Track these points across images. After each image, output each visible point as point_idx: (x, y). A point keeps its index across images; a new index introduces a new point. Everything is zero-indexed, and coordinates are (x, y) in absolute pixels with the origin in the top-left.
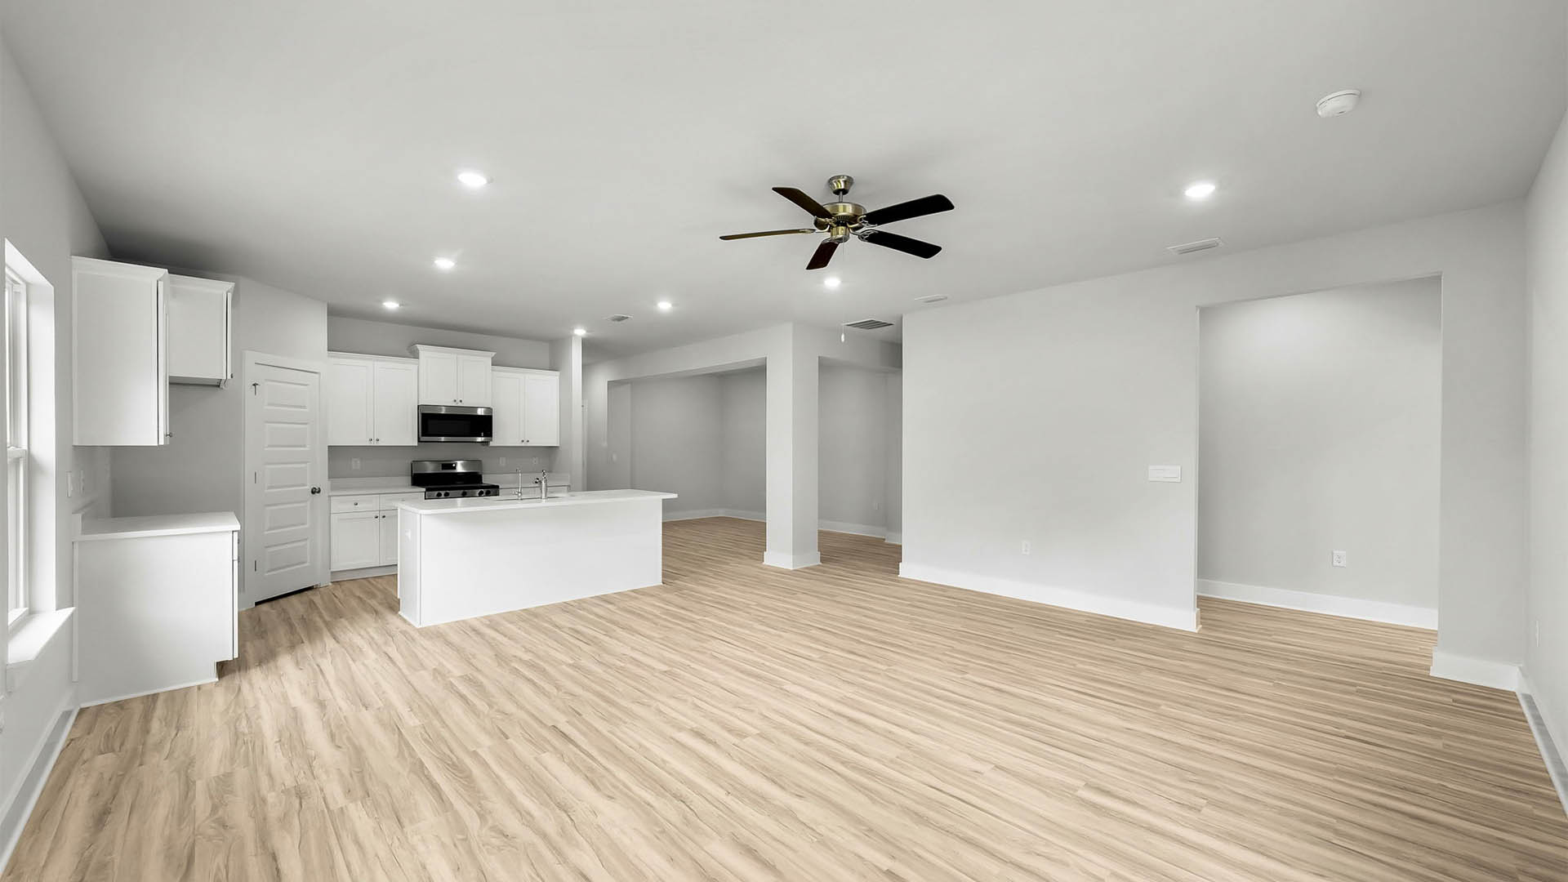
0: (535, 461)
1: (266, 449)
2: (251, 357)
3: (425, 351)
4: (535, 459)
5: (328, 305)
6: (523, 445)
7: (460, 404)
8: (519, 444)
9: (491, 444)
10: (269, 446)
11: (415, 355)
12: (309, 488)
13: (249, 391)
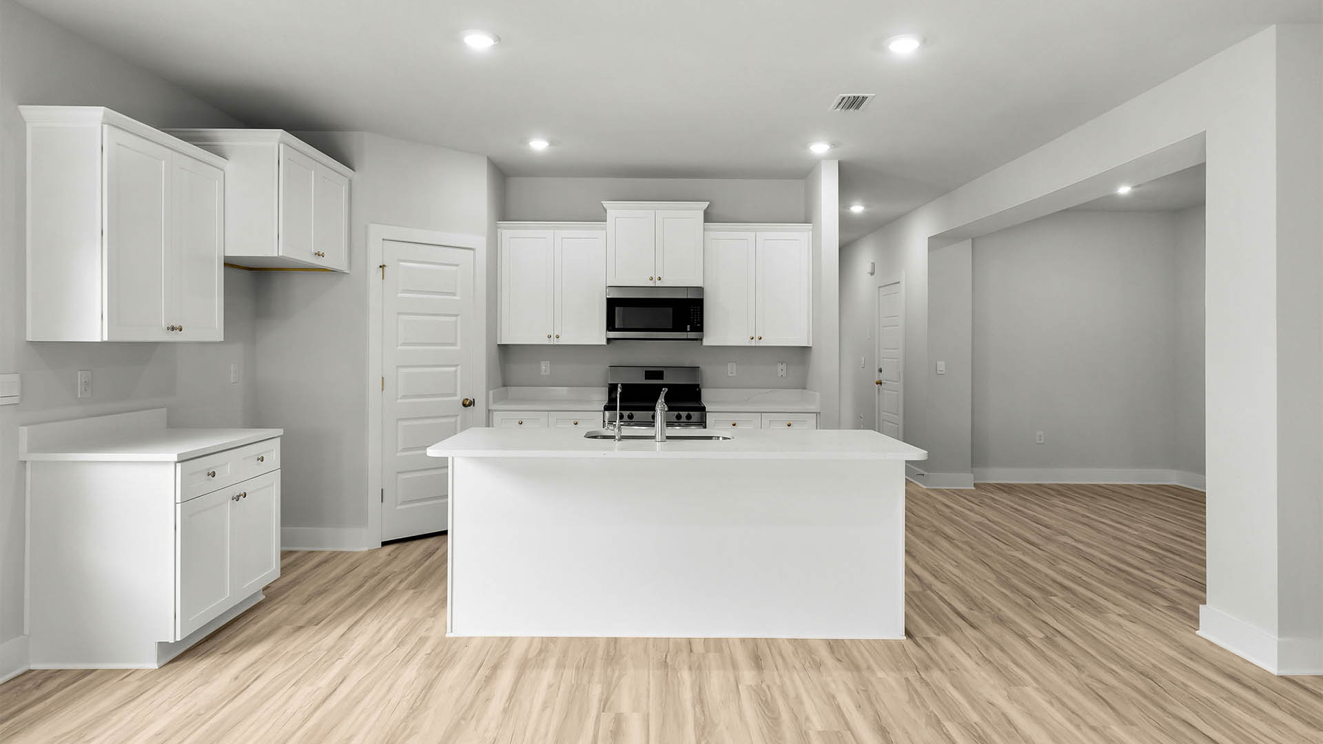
0: (781, 369)
1: (399, 348)
2: (376, 232)
3: (615, 211)
4: (780, 367)
5: (488, 158)
6: (753, 343)
7: (658, 284)
8: (745, 342)
9: (706, 342)
10: (404, 344)
11: (601, 217)
12: (459, 399)
13: (374, 275)
